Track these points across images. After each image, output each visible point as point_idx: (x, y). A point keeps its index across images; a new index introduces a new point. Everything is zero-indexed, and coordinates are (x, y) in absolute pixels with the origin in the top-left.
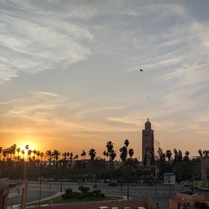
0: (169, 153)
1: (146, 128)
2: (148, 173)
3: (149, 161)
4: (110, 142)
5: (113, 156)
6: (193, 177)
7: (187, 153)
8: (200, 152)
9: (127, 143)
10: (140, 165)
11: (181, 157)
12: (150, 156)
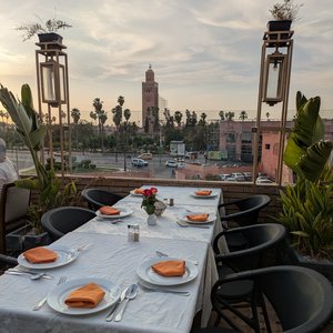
0: (178, 116)
1: (147, 79)
2: (151, 142)
3: (151, 126)
4: (98, 100)
5: (103, 118)
6: (208, 147)
7: (204, 116)
8: (221, 114)
9: (121, 101)
10: (139, 131)
11: (195, 120)
12: (153, 119)
